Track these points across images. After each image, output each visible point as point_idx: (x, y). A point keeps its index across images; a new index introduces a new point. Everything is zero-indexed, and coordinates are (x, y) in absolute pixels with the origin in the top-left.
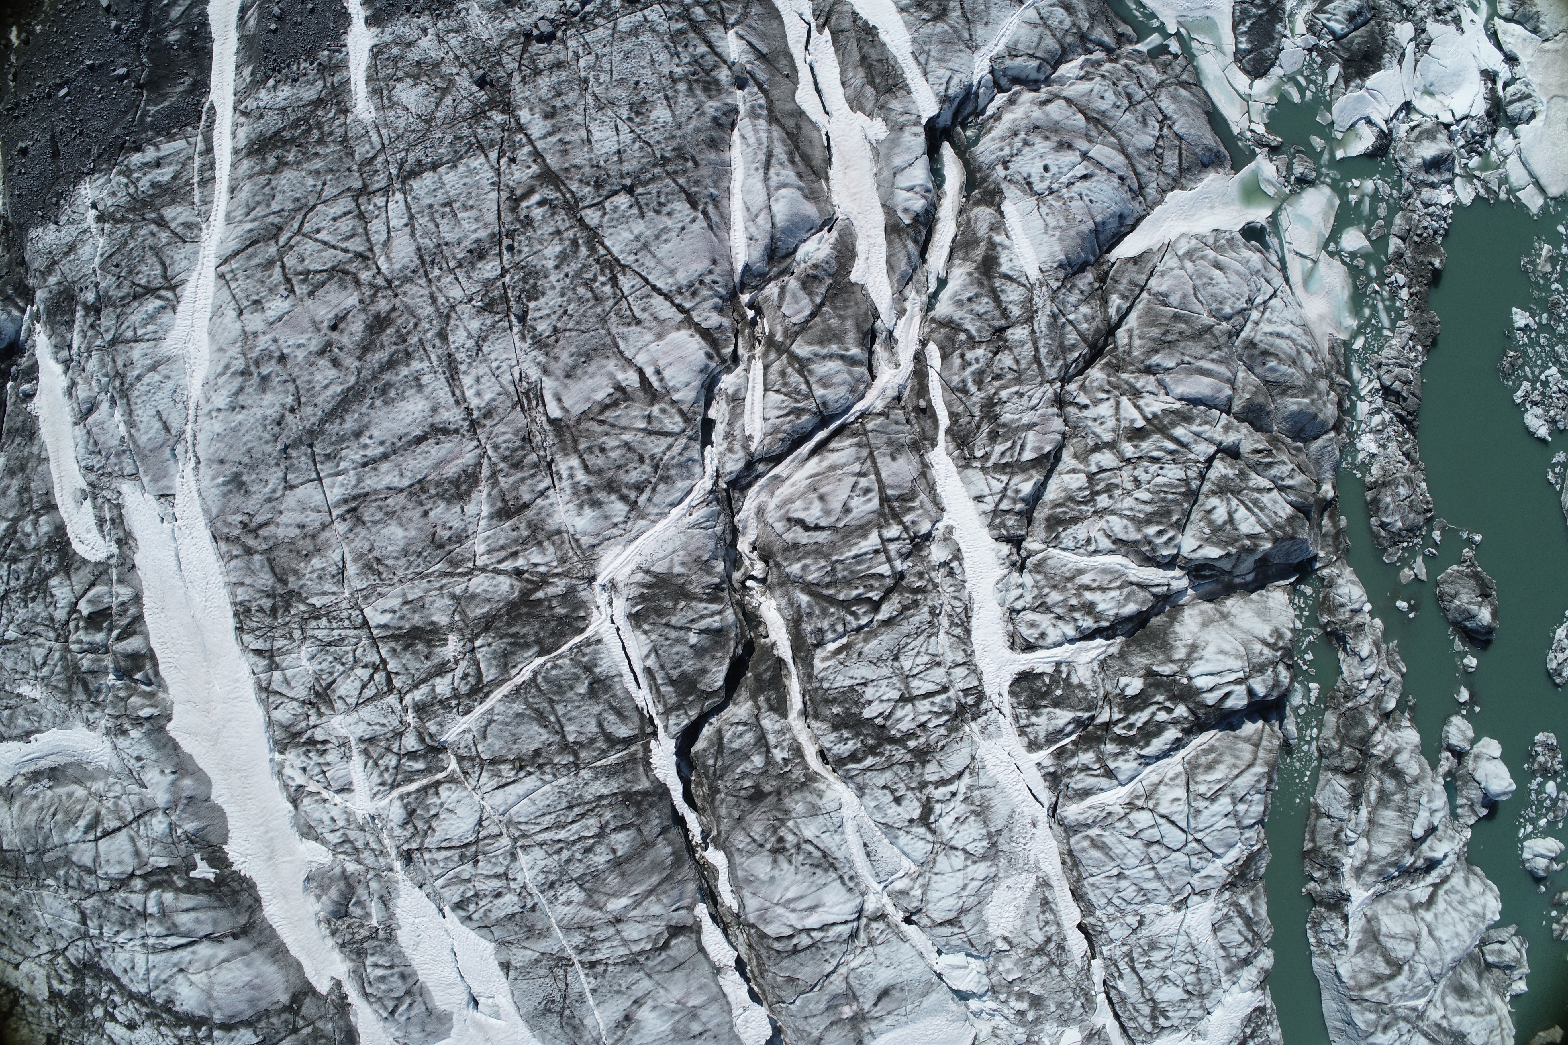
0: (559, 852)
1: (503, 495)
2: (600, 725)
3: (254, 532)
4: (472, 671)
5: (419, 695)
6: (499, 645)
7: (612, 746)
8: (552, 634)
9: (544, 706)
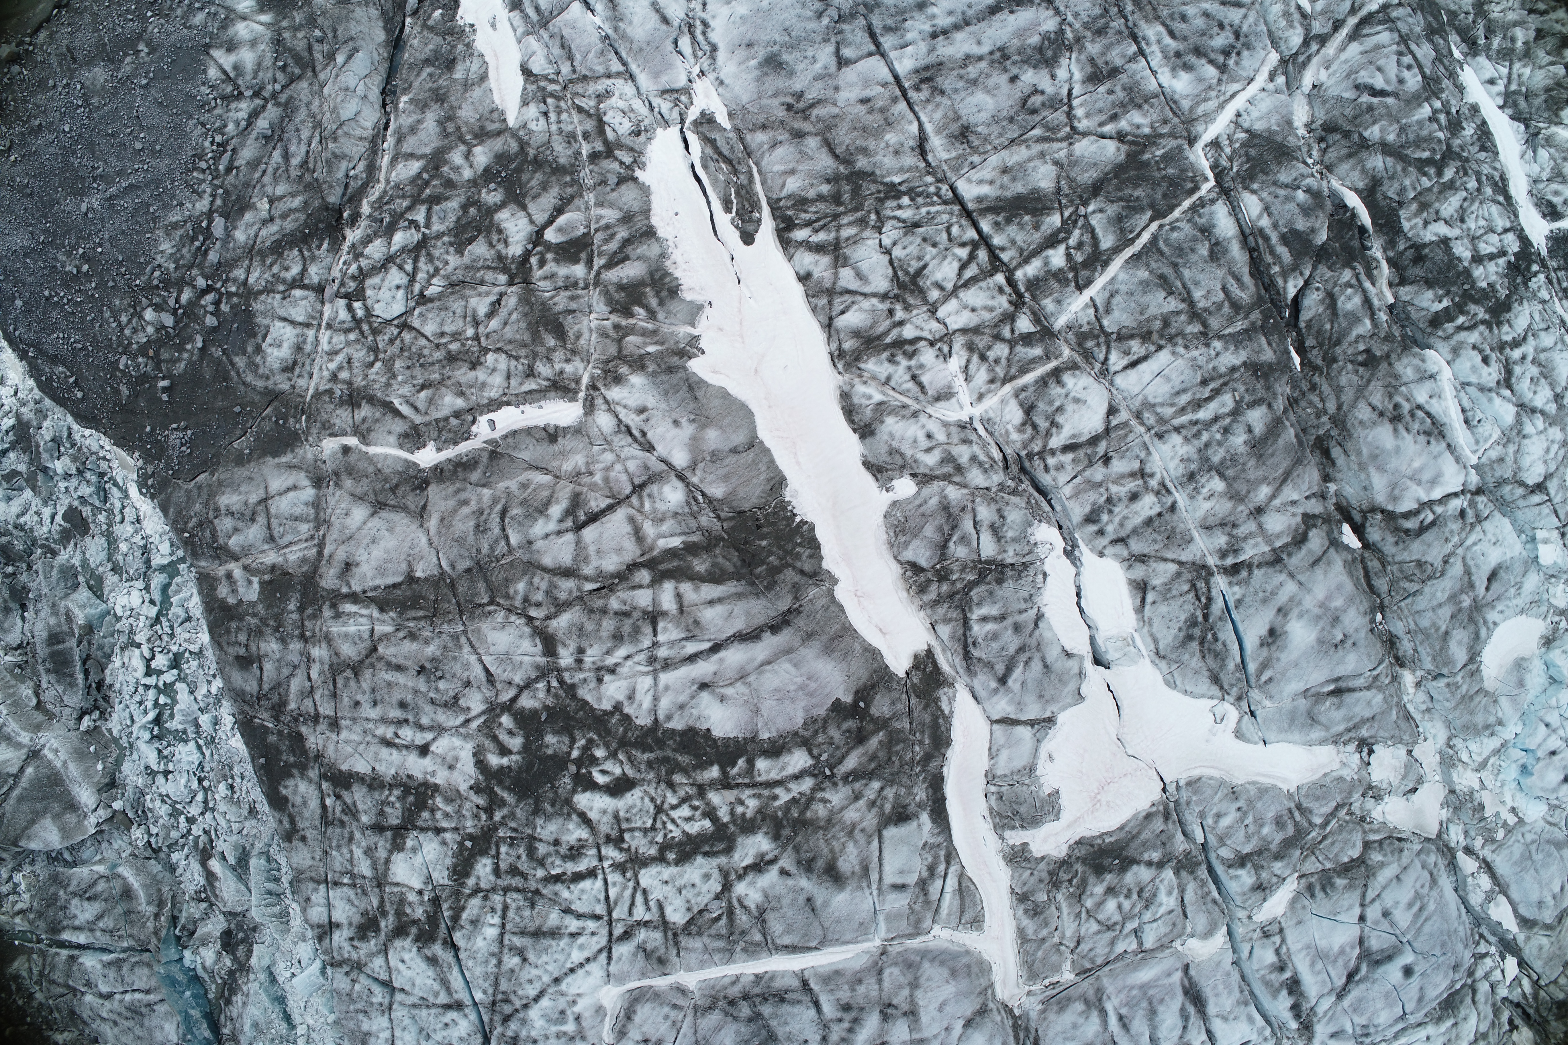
0: (1197, 435)
1: (1092, 61)
2: (1224, 289)
3: (804, 113)
4: (1086, 238)
5: (1032, 269)
6: (1112, 210)
7: (1237, 313)
8: (1165, 196)
9: (1168, 271)
